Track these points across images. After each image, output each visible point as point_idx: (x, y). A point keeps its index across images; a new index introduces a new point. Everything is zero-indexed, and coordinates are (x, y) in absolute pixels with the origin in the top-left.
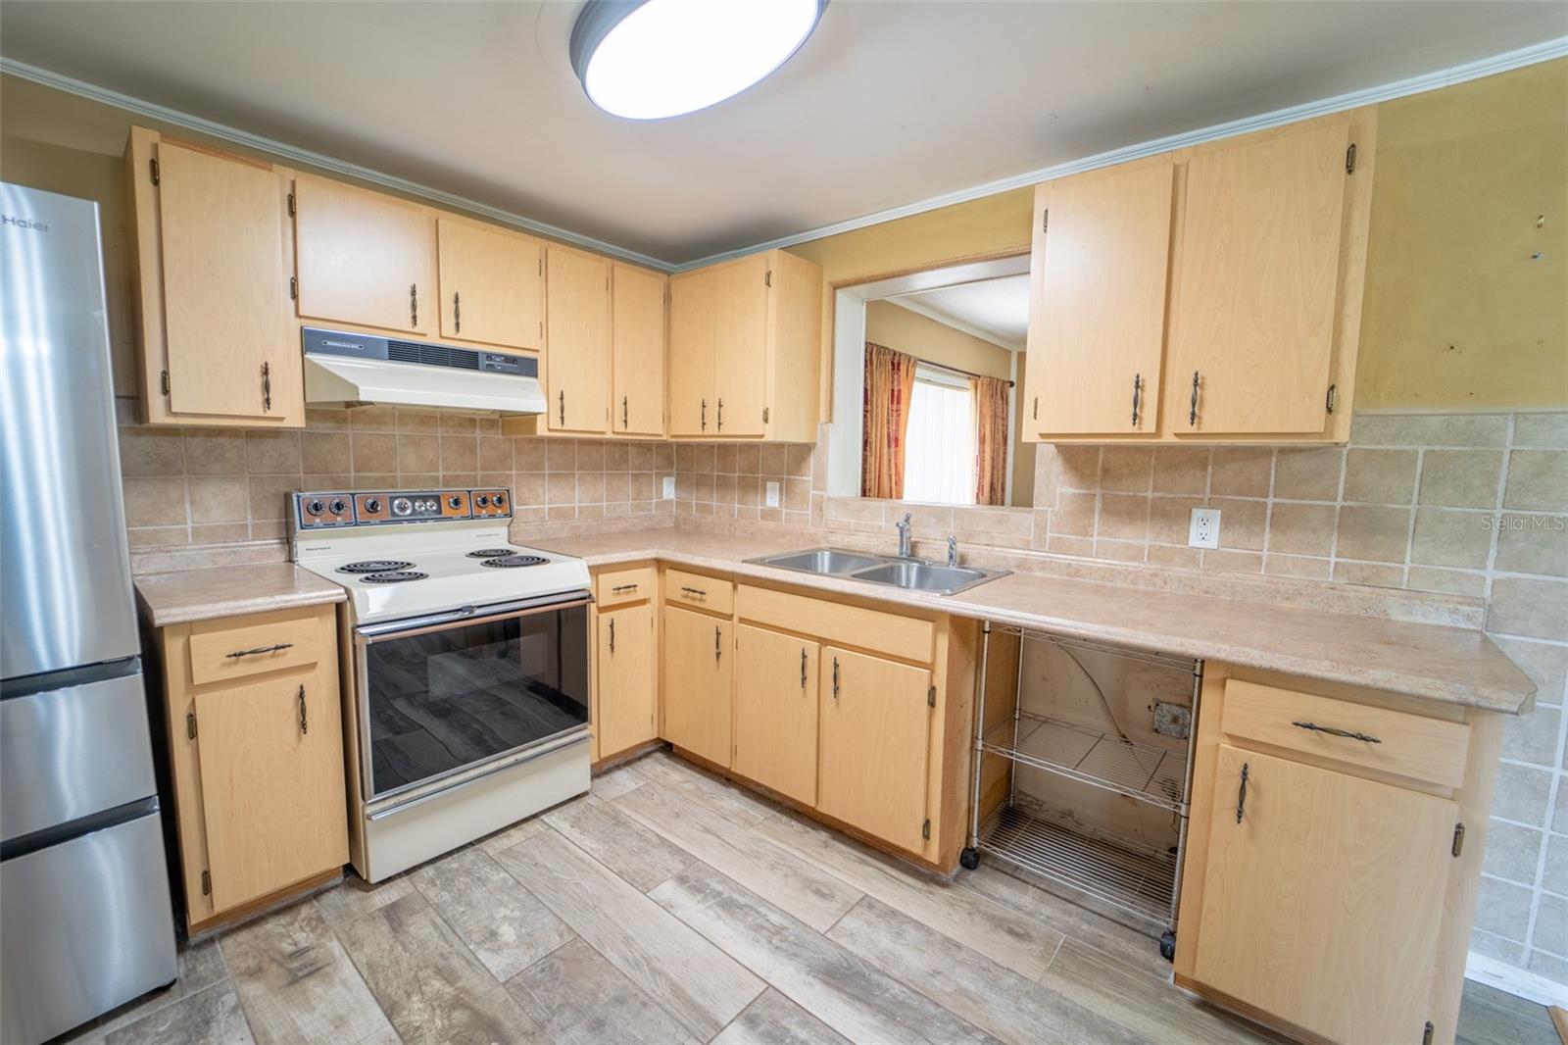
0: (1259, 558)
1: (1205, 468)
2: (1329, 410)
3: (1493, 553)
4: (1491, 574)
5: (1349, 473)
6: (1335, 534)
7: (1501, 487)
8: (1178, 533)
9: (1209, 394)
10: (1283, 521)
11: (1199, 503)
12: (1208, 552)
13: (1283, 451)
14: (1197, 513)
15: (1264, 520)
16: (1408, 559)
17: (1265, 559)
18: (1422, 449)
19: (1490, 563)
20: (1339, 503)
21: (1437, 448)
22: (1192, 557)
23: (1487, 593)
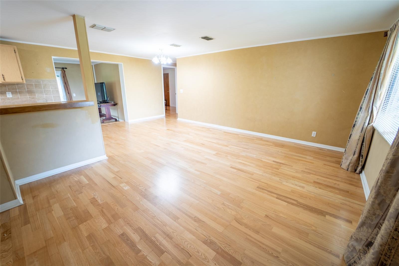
0: (19, 98)
1: (6, 86)
2: (22, 79)
3: (44, 94)
4: (45, 96)
5: (27, 86)
6: (27, 94)
7: (43, 87)
8: (5, 96)
9: (5, 77)
10: (20, 93)
11: (7, 91)
12: (11, 98)
13: (17, 84)
14: (7, 93)
15: (17, 93)
16: (36, 95)
17: (20, 98)
18: (34, 84)
19: (44, 95)
20: (27, 90)
21: (35, 83)
22: (9, 99)
23: (45, 98)
